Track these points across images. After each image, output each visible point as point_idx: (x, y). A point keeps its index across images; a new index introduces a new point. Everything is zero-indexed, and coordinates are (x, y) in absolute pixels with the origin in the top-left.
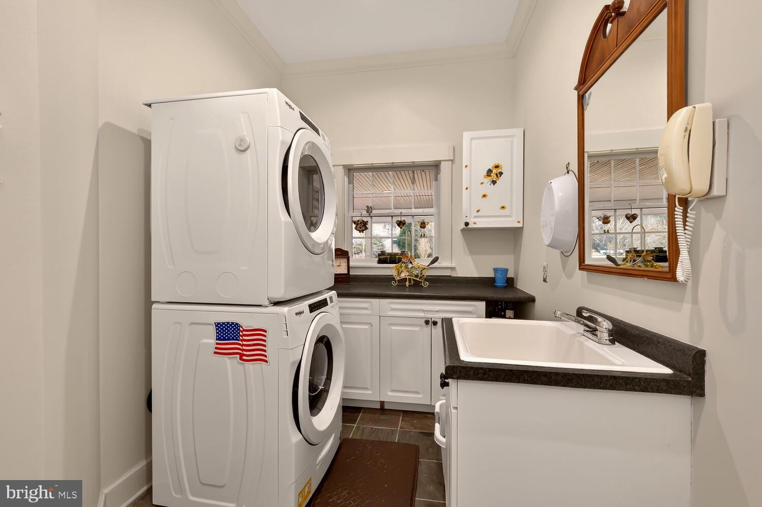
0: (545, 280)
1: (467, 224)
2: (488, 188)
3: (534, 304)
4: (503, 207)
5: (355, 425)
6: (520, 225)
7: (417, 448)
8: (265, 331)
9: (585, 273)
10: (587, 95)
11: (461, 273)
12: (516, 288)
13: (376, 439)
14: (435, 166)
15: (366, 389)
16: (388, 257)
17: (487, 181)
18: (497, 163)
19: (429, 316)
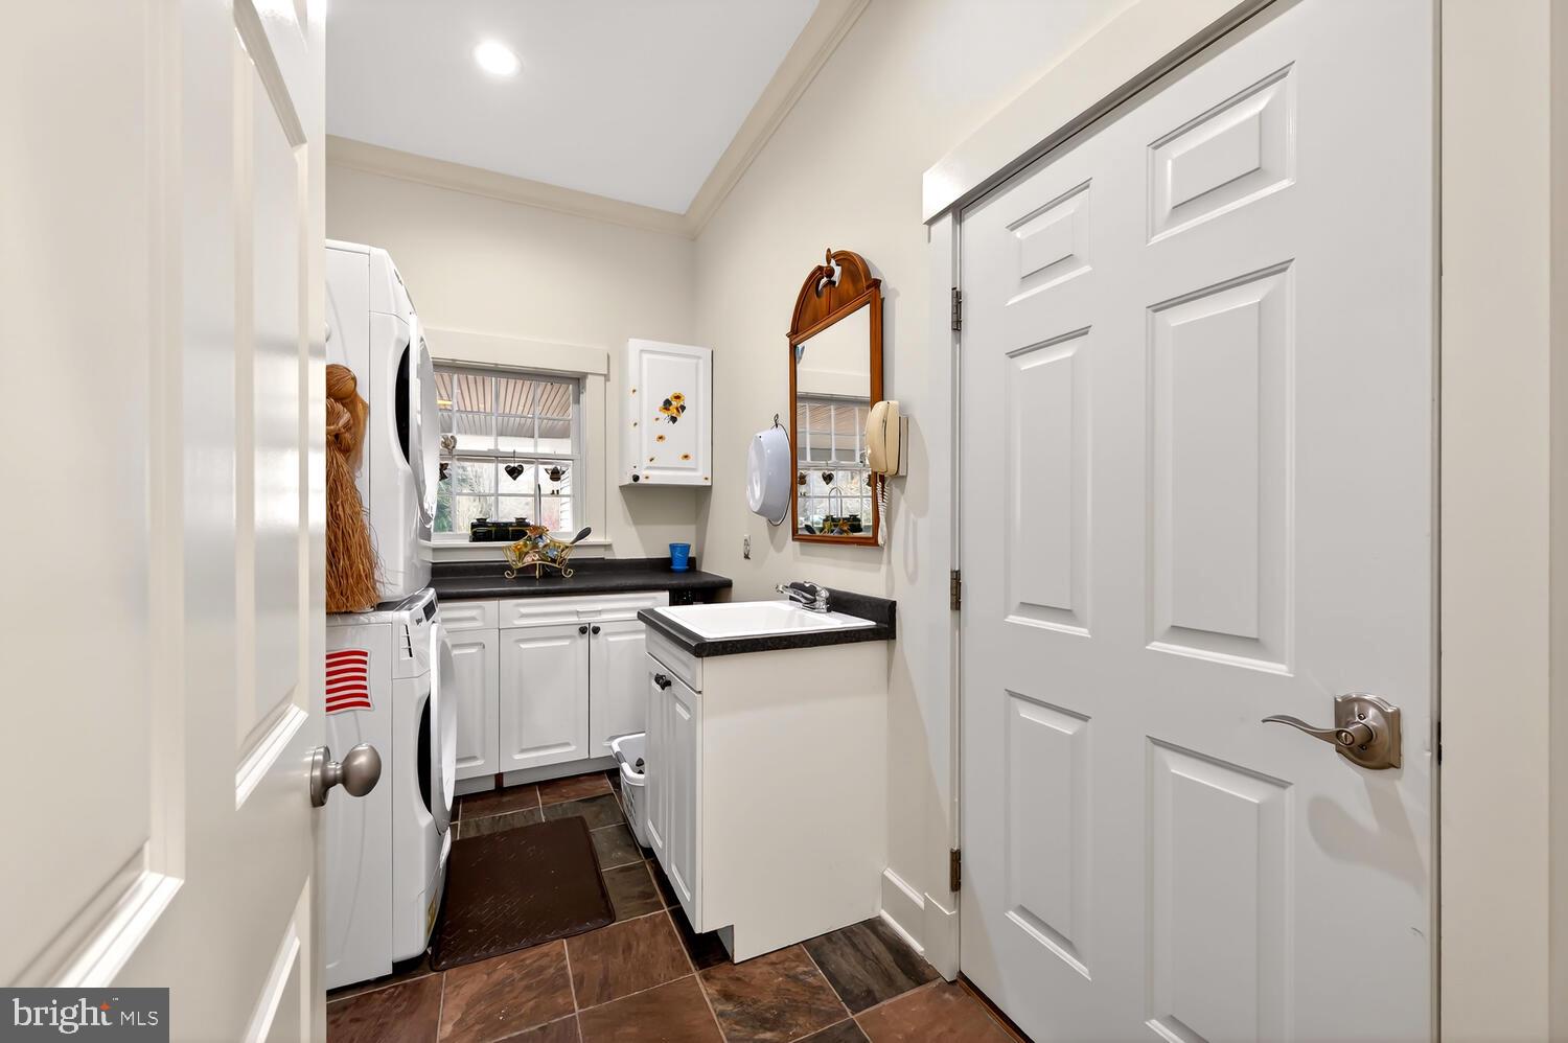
0: (747, 557)
1: (636, 478)
2: (664, 425)
3: (730, 591)
4: (686, 457)
5: (459, 823)
6: (708, 483)
7: (581, 819)
8: (365, 654)
9: (797, 543)
10: (800, 346)
11: (620, 554)
12: (700, 572)
13: (508, 828)
14: (577, 380)
15: (474, 758)
16: (493, 529)
17: (665, 415)
18: (677, 391)
19: (585, 620)
